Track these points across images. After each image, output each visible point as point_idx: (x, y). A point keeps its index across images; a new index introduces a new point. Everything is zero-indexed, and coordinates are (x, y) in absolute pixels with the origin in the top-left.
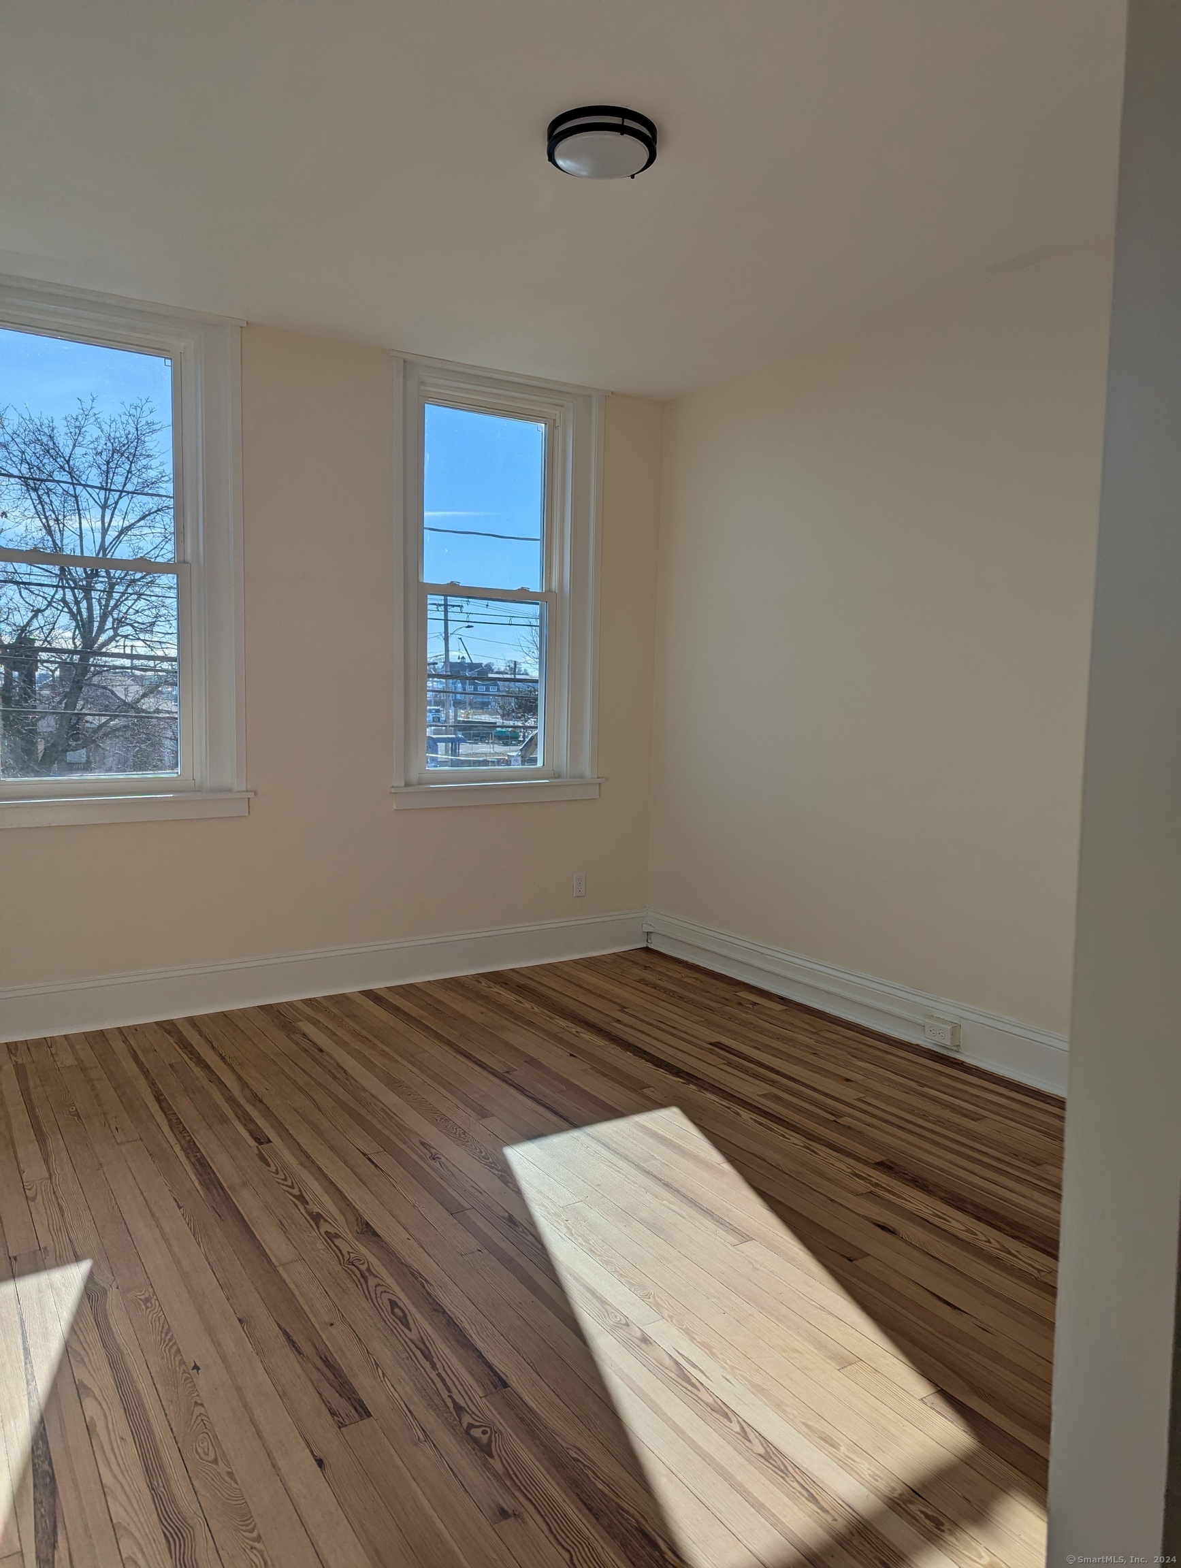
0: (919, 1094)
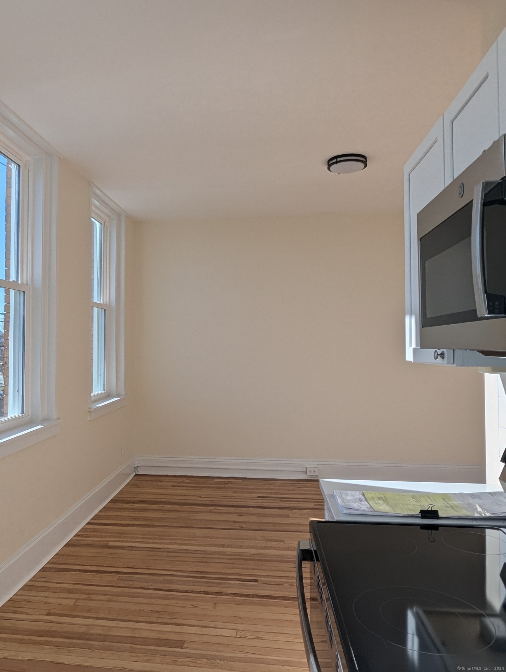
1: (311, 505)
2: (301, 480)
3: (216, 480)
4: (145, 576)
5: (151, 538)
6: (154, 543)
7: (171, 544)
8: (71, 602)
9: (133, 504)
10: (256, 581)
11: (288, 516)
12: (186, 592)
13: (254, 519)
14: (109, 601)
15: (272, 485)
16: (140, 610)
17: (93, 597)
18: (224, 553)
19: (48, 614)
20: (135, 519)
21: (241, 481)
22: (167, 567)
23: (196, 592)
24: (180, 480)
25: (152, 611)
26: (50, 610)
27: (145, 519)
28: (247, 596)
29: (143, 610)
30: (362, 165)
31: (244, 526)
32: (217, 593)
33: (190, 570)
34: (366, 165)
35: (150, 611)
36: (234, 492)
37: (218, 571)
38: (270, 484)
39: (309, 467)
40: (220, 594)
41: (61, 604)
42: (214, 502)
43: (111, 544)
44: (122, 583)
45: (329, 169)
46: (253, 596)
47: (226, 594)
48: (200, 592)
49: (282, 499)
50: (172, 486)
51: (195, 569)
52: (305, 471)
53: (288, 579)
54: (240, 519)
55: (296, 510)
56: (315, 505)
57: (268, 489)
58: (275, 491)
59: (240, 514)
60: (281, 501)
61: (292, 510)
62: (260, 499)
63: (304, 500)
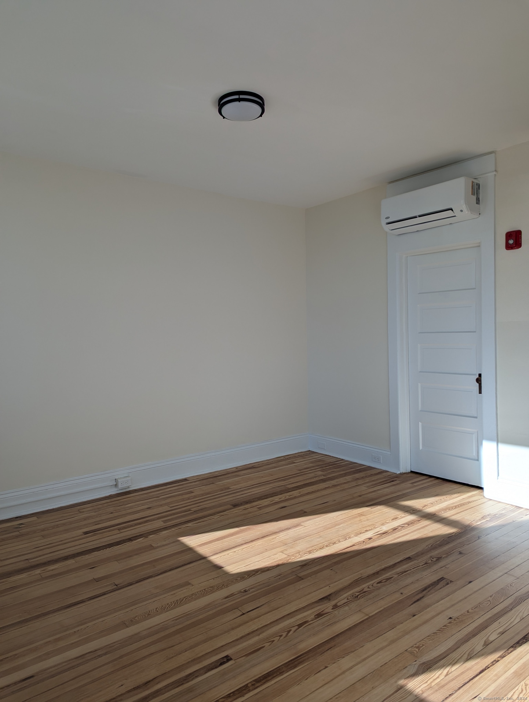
0: (169, 498)
1: (159, 524)
2: (111, 497)
10: (227, 659)
31: (117, 581)
45: (219, 110)
52: (115, 483)
53: (259, 635)
54: (100, 572)
55: (151, 535)
56: (165, 522)
57: (85, 519)
58: (98, 519)
59: (92, 566)
60: (119, 529)
61: (146, 537)
62: (91, 536)
63: (145, 520)
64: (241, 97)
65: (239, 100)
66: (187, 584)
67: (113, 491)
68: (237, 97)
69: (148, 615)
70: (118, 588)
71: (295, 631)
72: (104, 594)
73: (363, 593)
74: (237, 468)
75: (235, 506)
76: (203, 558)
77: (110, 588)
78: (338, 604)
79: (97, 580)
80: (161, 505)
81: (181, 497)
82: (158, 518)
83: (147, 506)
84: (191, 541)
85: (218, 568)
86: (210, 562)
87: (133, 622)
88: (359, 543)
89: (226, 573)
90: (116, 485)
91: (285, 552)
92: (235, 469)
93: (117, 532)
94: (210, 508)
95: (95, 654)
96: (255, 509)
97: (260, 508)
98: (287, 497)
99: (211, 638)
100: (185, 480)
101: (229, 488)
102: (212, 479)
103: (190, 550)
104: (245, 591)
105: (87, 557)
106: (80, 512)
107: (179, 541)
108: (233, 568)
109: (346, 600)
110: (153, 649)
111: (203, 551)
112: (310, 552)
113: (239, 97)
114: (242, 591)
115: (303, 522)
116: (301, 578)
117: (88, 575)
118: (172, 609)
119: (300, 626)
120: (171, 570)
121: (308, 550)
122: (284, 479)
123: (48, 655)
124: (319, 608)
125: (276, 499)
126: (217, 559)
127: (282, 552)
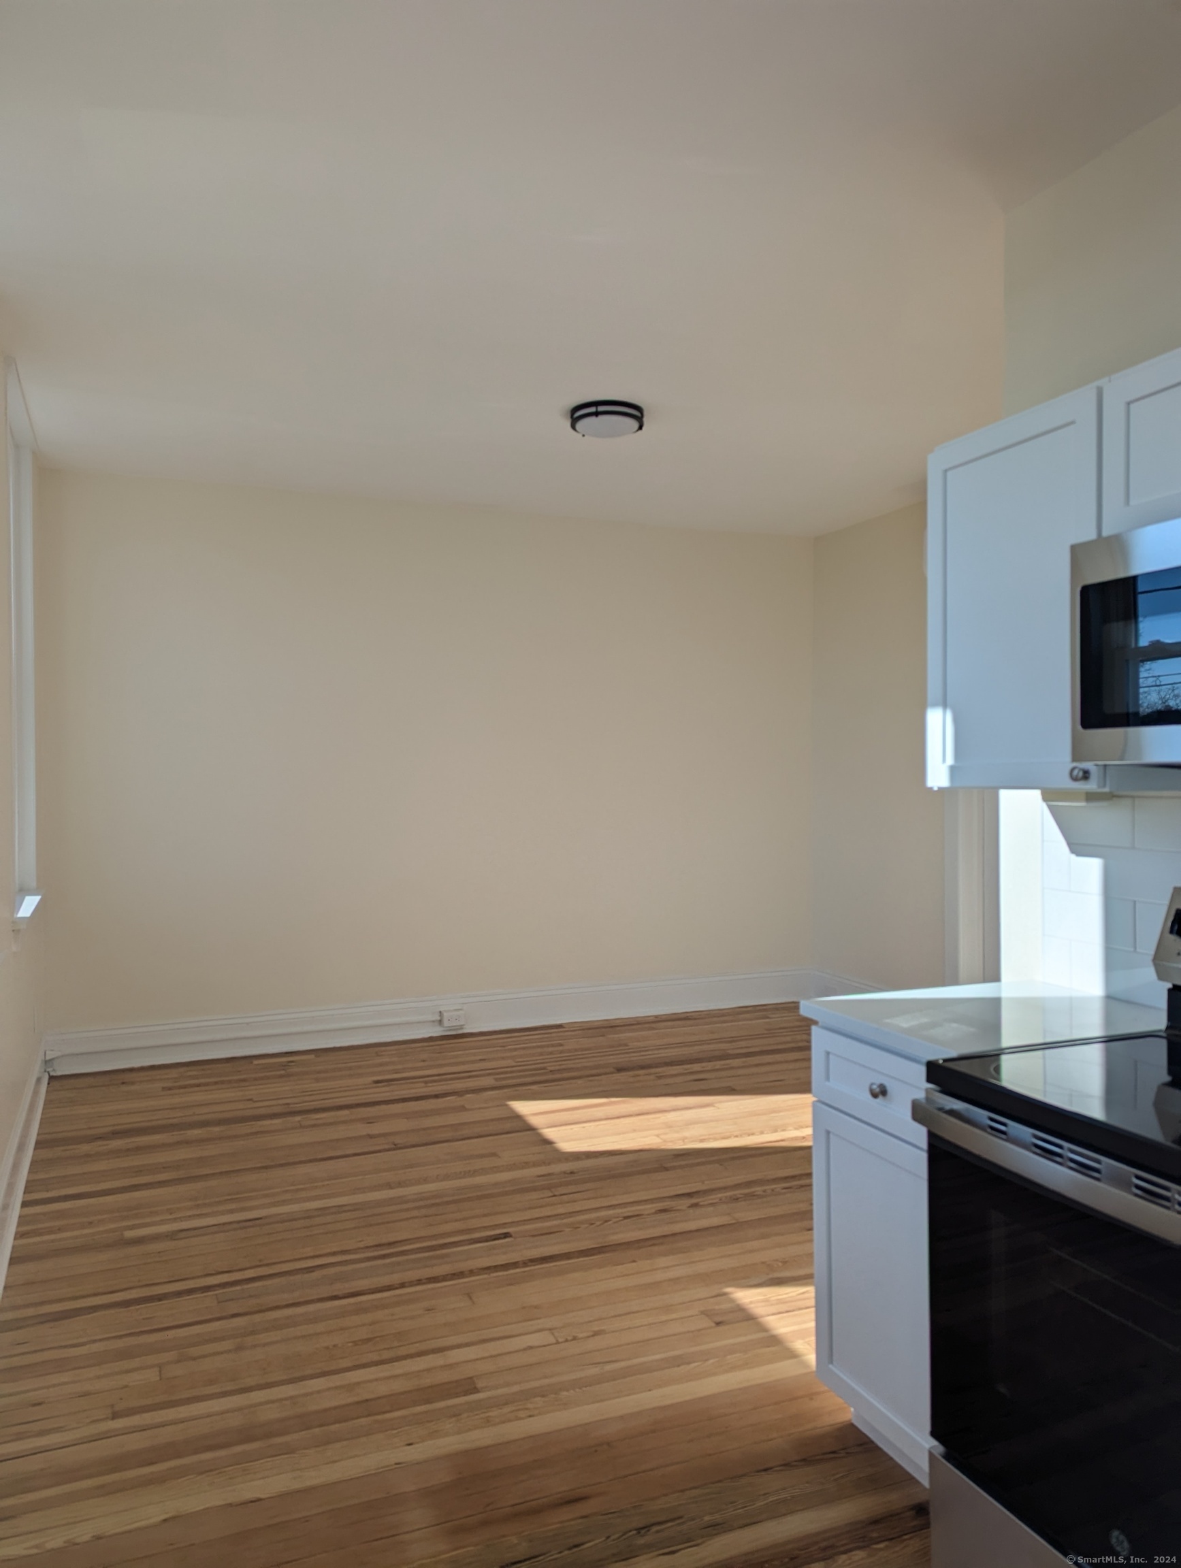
1: (488, 1081)
2: (431, 1039)
3: (256, 1062)
4: (277, 1281)
5: (219, 1203)
6: (231, 1211)
7: (274, 1204)
8: (152, 1375)
9: (105, 1142)
10: (506, 1235)
11: (463, 1109)
12: (389, 1288)
13: (403, 1125)
14: (239, 1348)
15: (382, 1055)
16: (327, 1348)
17: (194, 1351)
18: (401, 1200)
19: (115, 1416)
20: (139, 1171)
21: (312, 1057)
22: (309, 1251)
23: (412, 1284)
24: (174, 1073)
25: (355, 1343)
26: (112, 1406)
27: (165, 1167)
28: (515, 1265)
29: (335, 1346)
30: (634, 424)
31: (398, 1140)
32: (454, 1274)
33: (361, 1245)
34: (640, 428)
35: (350, 1344)
36: (317, 1080)
37: (422, 1233)
38: (377, 1055)
39: (445, 1011)
40: (460, 1275)
41: (126, 1386)
42: (291, 1106)
43: (129, 1234)
44: (233, 1308)
45: (573, 427)
46: (526, 1263)
47: (472, 1273)
48: (419, 1282)
49: (427, 1080)
50: (164, 1089)
51: (371, 1241)
52: (439, 1018)
53: (563, 1219)
54: (376, 1129)
55: (469, 1094)
56: (496, 1080)
57: (381, 1065)
58: (400, 1067)
59: (369, 1121)
60: (426, 1082)
61: (461, 1096)
62: (384, 1086)
63: (469, 1075)
64: (601, 409)
65: (597, 414)
66: (494, 1155)
67: (436, 1031)
68: (593, 409)
69: (425, 1180)
70: (396, 1147)
71: (615, 1223)
72: (379, 1151)
73: (752, 1196)
74: (656, 1017)
75: (619, 1070)
76: (531, 1129)
77: (386, 1147)
78: (701, 1203)
79: (371, 1137)
80: (503, 1058)
81: (539, 1050)
82: (489, 1074)
83: (481, 1057)
84: (524, 1108)
85: (548, 1142)
86: (539, 1135)
87: (400, 1184)
88: (796, 1139)
89: (557, 1151)
90: (440, 1022)
91: (662, 1137)
92: (652, 1018)
93: (423, 1085)
94: (578, 1069)
95: (340, 1209)
96: (652, 1077)
97: (660, 1077)
98: (717, 1067)
99: (497, 1213)
100: (560, 1026)
101: (626, 1045)
102: (604, 1030)
103: (518, 1117)
104: (572, 1173)
105: (369, 1109)
106: (378, 1056)
107: (507, 1105)
108: (567, 1146)
109: (717, 1200)
110: (415, 1213)
111: (534, 1121)
112: (702, 1141)
113: (597, 409)
114: (568, 1172)
115: (720, 1102)
116: (666, 1169)
117: (363, 1129)
118: (460, 1178)
119: (626, 1218)
120: (477, 1137)
121: (701, 1138)
122: (732, 1040)
123: (284, 1203)
124: (668, 1203)
125: (696, 1067)
126: (550, 1133)
127: (658, 1136)
